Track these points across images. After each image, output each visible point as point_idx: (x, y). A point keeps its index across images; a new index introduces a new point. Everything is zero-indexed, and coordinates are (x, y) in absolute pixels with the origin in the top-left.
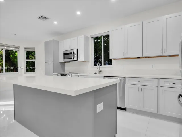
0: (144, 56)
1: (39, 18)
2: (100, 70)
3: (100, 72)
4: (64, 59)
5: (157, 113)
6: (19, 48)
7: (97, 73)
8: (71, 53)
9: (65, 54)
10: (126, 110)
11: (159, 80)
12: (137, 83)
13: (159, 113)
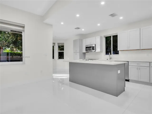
0: (141, 49)
1: (75, 29)
2: (111, 57)
3: (110, 58)
4: (86, 50)
5: (149, 82)
6: (55, 44)
7: (109, 59)
8: (91, 47)
9: (86, 47)
10: (129, 81)
11: (150, 63)
12: (136, 65)
13: (150, 82)
